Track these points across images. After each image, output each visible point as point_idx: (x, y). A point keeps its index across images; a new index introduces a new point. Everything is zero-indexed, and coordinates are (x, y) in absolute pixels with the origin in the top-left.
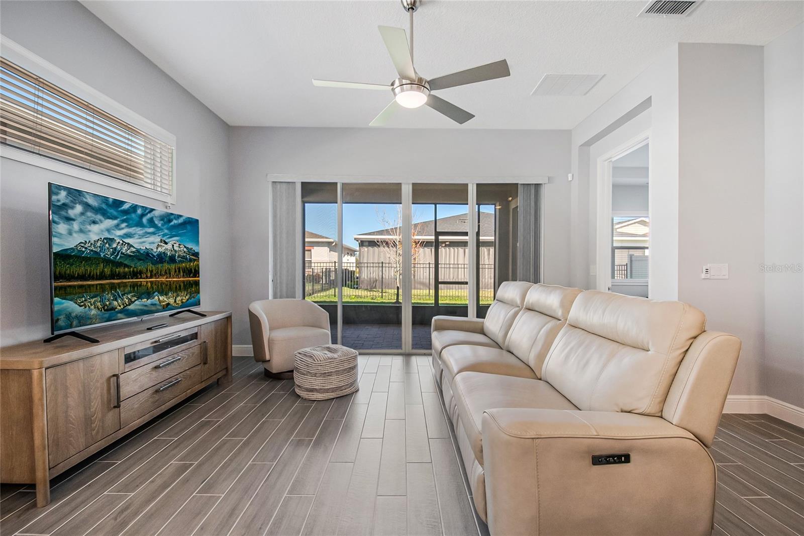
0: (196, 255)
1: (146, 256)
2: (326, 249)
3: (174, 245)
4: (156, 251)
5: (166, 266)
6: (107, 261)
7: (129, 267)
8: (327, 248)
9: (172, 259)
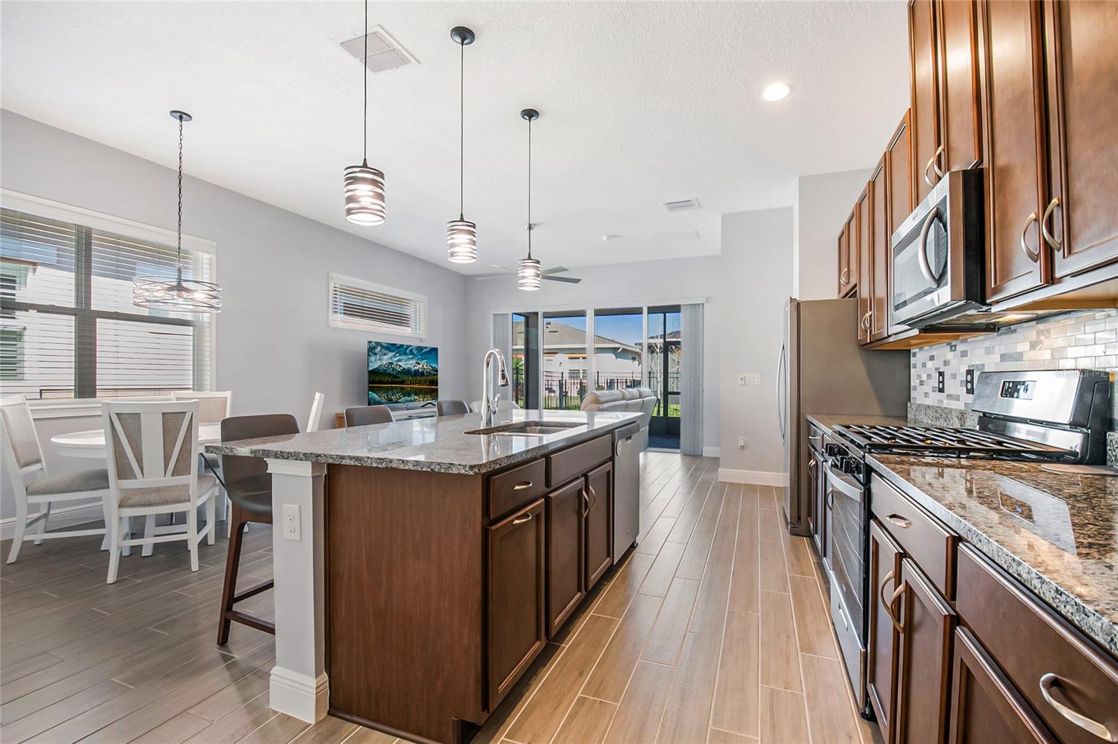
0: (437, 371)
1: (407, 372)
2: (612, 356)
3: (423, 365)
4: (413, 369)
5: (419, 378)
6: (390, 375)
7: (399, 378)
8: (612, 354)
9: (422, 374)
